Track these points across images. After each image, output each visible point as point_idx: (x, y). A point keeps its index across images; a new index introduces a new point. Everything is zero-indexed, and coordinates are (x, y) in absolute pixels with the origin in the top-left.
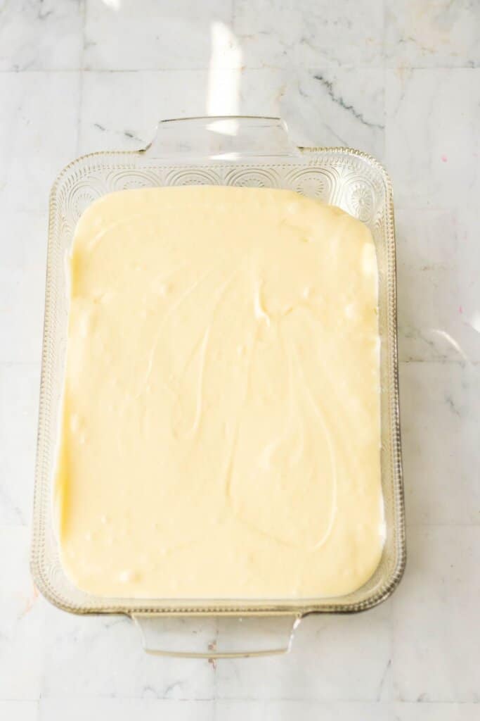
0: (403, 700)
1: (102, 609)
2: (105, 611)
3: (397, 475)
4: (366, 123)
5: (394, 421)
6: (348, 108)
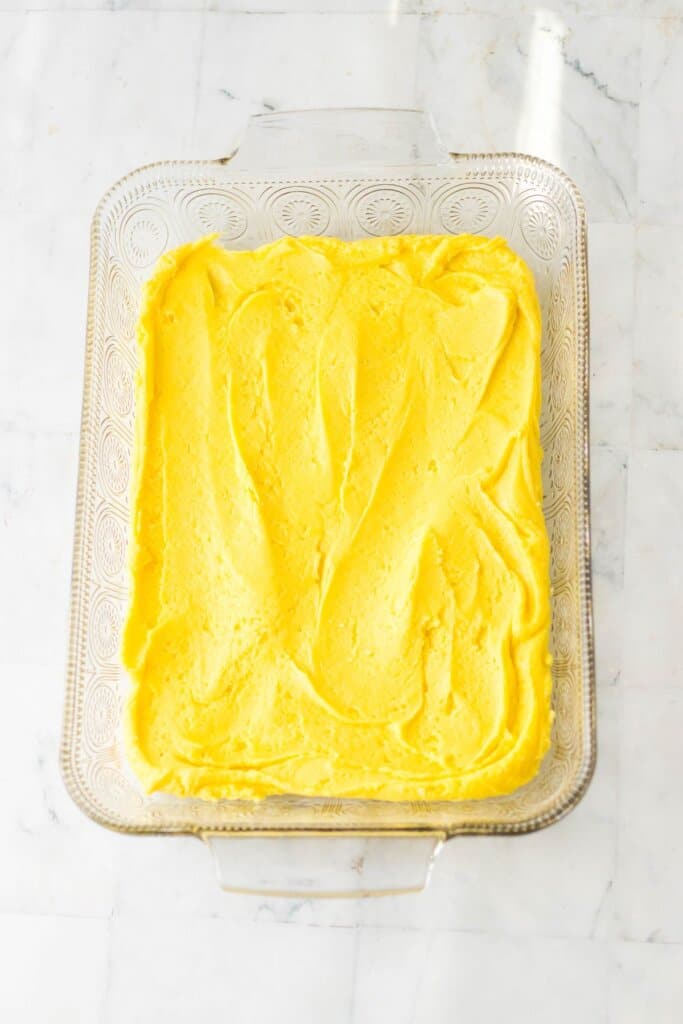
0: (626, 939)
1: (161, 827)
2: (164, 830)
3: (585, 633)
4: (611, 98)
5: (583, 555)
6: (587, 75)
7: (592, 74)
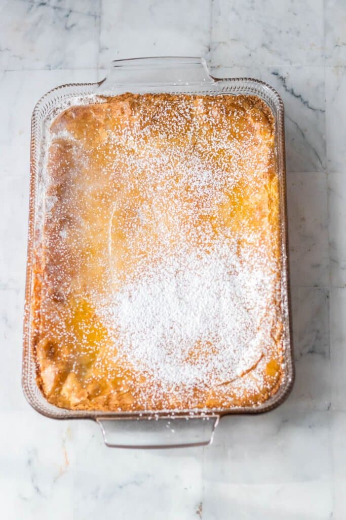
4: (310, 108)
6: (297, 97)
7: (300, 96)
